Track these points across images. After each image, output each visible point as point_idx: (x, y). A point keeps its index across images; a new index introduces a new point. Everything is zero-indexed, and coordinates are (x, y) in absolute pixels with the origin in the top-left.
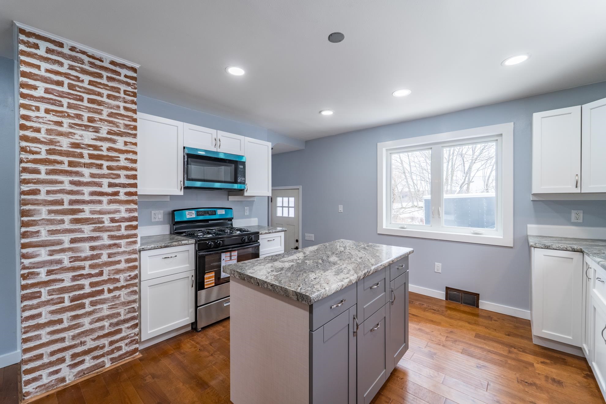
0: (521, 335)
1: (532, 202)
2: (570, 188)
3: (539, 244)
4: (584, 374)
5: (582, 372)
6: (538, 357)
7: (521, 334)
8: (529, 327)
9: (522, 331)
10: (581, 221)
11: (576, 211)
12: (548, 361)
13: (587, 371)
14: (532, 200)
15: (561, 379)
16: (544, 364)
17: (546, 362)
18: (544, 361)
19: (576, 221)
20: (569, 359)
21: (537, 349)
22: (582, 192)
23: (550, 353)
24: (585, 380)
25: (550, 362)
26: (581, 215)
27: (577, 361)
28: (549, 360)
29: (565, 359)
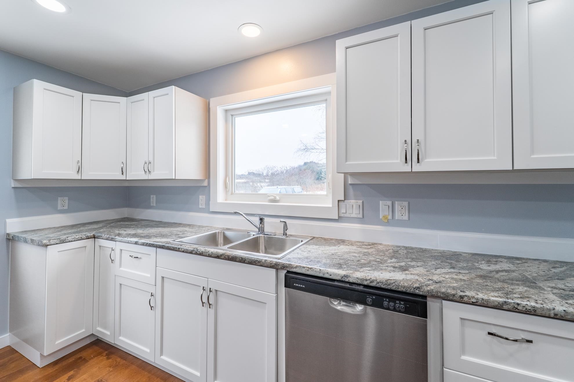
0: (18, 371)
1: (13, 190)
2: (71, 174)
3: (54, 240)
4: (105, 356)
5: (102, 356)
6: (60, 377)
7: (16, 370)
8: (17, 354)
9: (13, 365)
10: (66, 208)
11: (62, 198)
12: (72, 373)
13: (105, 352)
14: (13, 186)
15: (97, 379)
16: (71, 378)
17: (72, 375)
18: (69, 376)
19: (62, 208)
20: (84, 354)
21: (50, 370)
22: (82, 179)
23: (64, 363)
24: (110, 360)
25: (74, 371)
26: (67, 201)
27: (90, 351)
28: (71, 370)
29: (81, 358)
